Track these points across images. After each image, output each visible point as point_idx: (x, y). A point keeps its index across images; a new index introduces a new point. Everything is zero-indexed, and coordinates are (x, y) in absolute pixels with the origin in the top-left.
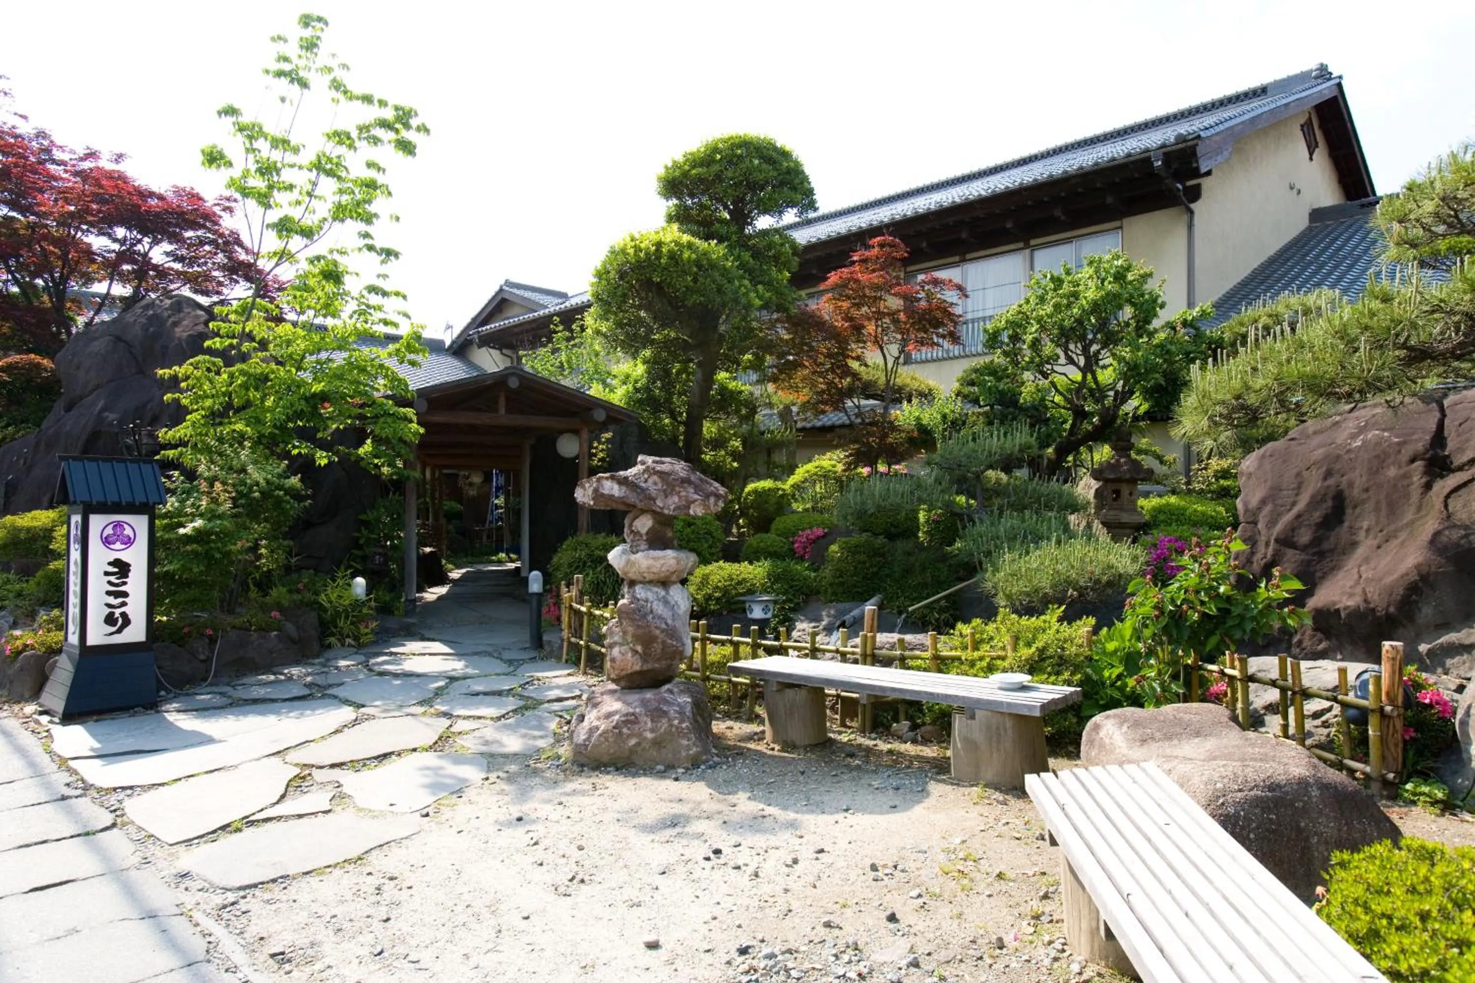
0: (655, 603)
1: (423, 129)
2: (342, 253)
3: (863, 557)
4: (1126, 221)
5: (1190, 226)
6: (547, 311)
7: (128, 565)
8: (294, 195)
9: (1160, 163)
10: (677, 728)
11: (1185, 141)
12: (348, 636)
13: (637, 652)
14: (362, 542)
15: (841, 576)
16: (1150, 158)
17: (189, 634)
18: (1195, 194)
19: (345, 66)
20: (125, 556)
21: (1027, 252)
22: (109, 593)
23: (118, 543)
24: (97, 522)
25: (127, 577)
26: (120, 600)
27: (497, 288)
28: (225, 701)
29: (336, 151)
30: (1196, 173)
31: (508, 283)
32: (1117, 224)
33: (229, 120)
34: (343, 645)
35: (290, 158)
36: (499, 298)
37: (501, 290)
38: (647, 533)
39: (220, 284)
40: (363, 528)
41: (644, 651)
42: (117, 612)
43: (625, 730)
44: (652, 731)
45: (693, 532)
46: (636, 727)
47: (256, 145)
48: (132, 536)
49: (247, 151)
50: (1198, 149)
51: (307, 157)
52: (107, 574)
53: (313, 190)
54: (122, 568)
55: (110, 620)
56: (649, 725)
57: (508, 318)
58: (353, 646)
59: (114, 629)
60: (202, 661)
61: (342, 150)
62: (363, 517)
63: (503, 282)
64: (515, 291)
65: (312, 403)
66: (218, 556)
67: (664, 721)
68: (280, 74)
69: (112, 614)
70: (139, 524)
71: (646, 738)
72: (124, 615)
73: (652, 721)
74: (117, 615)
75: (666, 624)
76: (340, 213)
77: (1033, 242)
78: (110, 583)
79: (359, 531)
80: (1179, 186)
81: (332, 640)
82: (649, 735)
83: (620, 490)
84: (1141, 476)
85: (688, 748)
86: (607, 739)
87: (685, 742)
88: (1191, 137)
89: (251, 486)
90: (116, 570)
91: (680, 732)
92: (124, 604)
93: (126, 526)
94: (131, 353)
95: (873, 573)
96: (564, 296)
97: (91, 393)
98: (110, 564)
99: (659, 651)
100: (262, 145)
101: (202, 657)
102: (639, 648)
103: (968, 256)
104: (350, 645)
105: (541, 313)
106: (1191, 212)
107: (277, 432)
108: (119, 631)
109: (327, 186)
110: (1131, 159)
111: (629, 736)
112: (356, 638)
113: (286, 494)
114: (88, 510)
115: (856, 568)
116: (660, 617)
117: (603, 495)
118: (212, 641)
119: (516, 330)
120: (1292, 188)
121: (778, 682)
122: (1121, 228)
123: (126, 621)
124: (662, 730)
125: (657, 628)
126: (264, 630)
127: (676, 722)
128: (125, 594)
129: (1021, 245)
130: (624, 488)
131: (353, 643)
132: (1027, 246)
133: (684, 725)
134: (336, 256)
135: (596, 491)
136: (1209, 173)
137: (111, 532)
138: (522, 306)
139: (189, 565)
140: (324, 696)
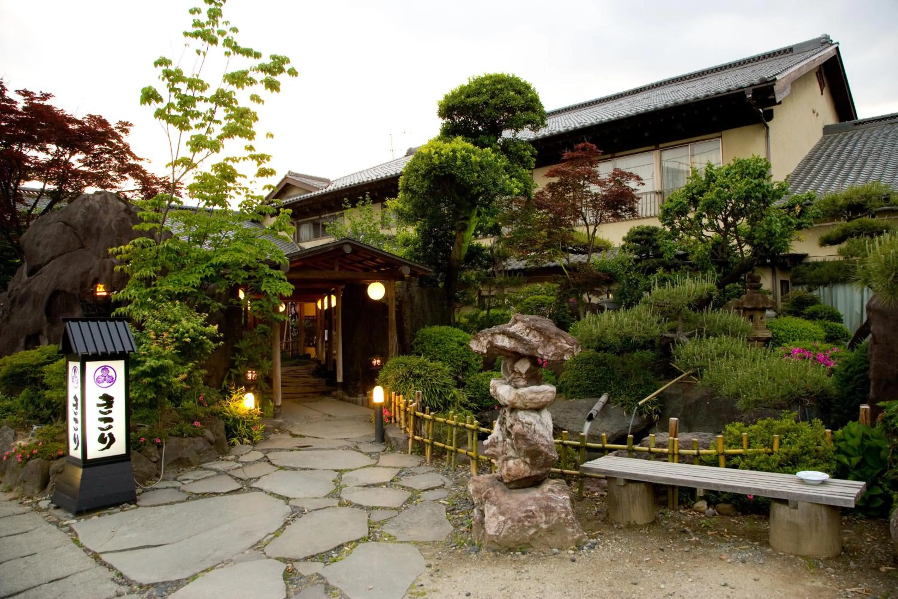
0: (537, 425)
1: (293, 72)
2: (233, 160)
3: (592, 367)
4: (724, 133)
5: (767, 136)
6: (320, 192)
7: (112, 398)
8: (200, 120)
9: (751, 96)
10: (564, 520)
11: (767, 82)
12: (245, 436)
13: (526, 463)
14: (237, 363)
15: (578, 380)
16: (744, 92)
17: (145, 443)
18: (770, 116)
19: (235, 30)
20: (110, 392)
21: (657, 152)
22: (101, 419)
23: (105, 382)
24: (91, 366)
25: (111, 407)
26: (108, 424)
27: (283, 177)
28: (184, 496)
29: (228, 87)
30: (774, 102)
31: (290, 173)
32: (718, 134)
33: (161, 69)
34: (242, 443)
35: (198, 94)
36: (284, 183)
37: (286, 178)
38: (526, 373)
39: (114, 180)
40: (237, 354)
41: (531, 461)
42: (106, 433)
43: (526, 523)
44: (546, 522)
45: (464, 350)
46: (534, 520)
47: (176, 86)
48: (114, 377)
49: (170, 90)
50: (775, 87)
51: (209, 93)
52: (99, 405)
53: (213, 116)
54: (108, 401)
55: (102, 439)
56: (544, 518)
57: (291, 197)
58: (249, 444)
59: (104, 446)
60: (155, 462)
61: (233, 88)
62: (237, 346)
63: (286, 173)
64: (295, 178)
65: (217, 269)
66: (164, 385)
67: (555, 515)
68: (196, 35)
69: (103, 435)
70: (119, 366)
71: (542, 528)
72: (111, 435)
73: (546, 515)
74: (106, 435)
75: (547, 441)
76: (230, 132)
77: (661, 146)
78: (101, 412)
79: (234, 355)
80: (761, 110)
81: (235, 440)
82: (544, 526)
83: (509, 343)
84: (769, 306)
85: (573, 534)
86: (514, 531)
87: (570, 530)
88: (770, 79)
89: (183, 333)
90: (105, 402)
91: (567, 523)
92: (110, 427)
93: (110, 369)
94: (75, 233)
95: (600, 378)
96: (327, 181)
97: (48, 262)
98: (100, 398)
99: (542, 461)
100: (182, 86)
101: (154, 459)
102: (528, 460)
103: (616, 155)
104: (247, 444)
105: (316, 193)
106: (768, 128)
107: (195, 290)
108: (108, 447)
109: (221, 113)
110: (731, 93)
111: (529, 527)
112: (250, 438)
113: (207, 338)
114: (84, 359)
115: (588, 374)
116: (541, 436)
117: (496, 347)
118: (160, 447)
119: (299, 205)
120: (814, 112)
121: (625, 479)
122: (721, 137)
123: (113, 440)
124: (553, 522)
125: (542, 445)
126: (192, 436)
127: (563, 515)
128: (110, 420)
129: (653, 147)
130: (513, 342)
131: (249, 441)
132: (657, 148)
133: (569, 517)
134: (229, 163)
135: (490, 343)
136: (780, 103)
137: (100, 374)
138: (300, 188)
139: (144, 393)
140: (251, 489)
